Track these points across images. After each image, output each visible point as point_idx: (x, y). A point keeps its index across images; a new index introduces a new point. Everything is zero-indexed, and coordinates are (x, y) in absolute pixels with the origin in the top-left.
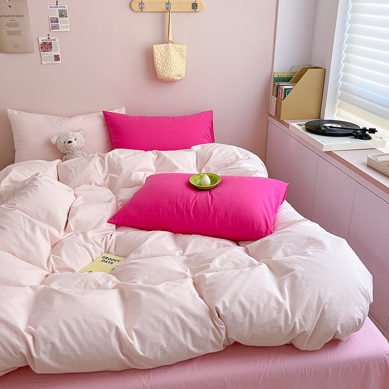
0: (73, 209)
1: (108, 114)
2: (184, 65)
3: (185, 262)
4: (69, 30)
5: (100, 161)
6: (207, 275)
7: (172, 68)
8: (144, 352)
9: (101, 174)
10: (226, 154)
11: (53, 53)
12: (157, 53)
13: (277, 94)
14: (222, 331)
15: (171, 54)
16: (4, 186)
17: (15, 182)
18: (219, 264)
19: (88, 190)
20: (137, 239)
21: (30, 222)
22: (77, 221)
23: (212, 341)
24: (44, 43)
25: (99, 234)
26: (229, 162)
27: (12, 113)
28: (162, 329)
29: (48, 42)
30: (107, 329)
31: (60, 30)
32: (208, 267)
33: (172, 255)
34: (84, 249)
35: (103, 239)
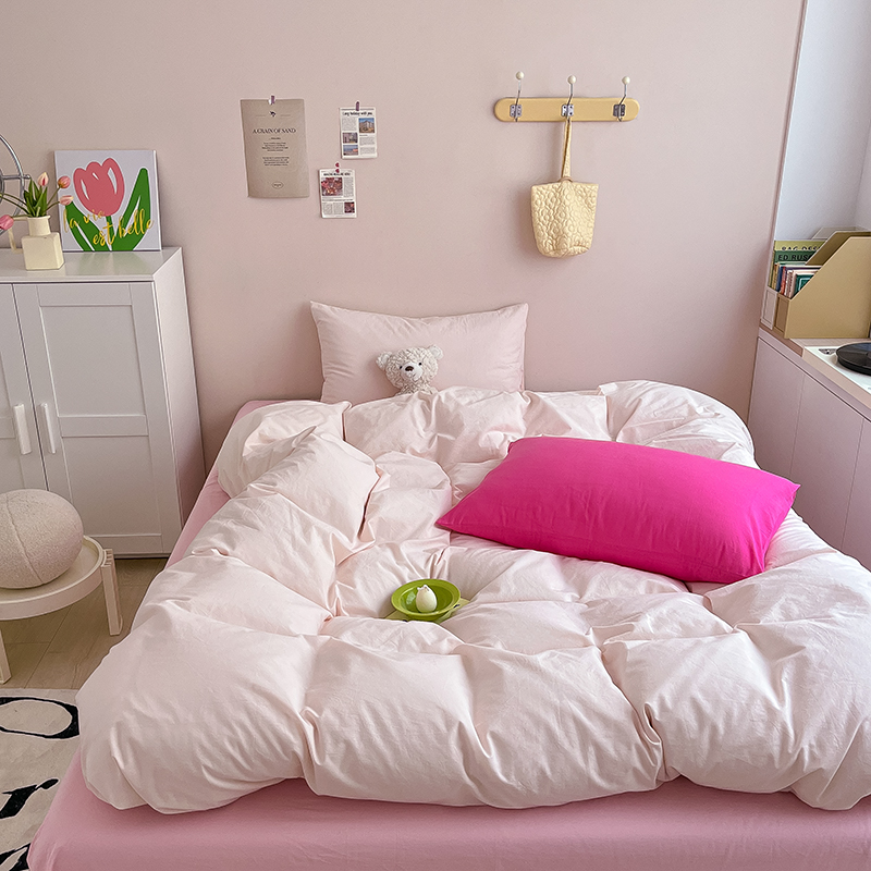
0: (375, 498)
2: (591, 224)
3: (583, 614)
4: (375, 155)
5: (422, 407)
6: (630, 645)
7: (566, 229)
8: (507, 776)
9: (423, 433)
10: (669, 403)
11: (343, 198)
12: (539, 202)
13: (780, 286)
14: (656, 752)
15: (567, 203)
16: (252, 447)
17: (270, 441)
18: (653, 626)
19: (398, 462)
20: (490, 564)
21: (302, 517)
22: (381, 519)
23: (635, 770)
24: (329, 180)
25: (421, 550)
26: (675, 420)
28: (542, 737)
29: (336, 177)
30: (443, 727)
31: (360, 156)
32: (631, 628)
33: (558, 600)
34: (394, 577)
35: (428, 560)
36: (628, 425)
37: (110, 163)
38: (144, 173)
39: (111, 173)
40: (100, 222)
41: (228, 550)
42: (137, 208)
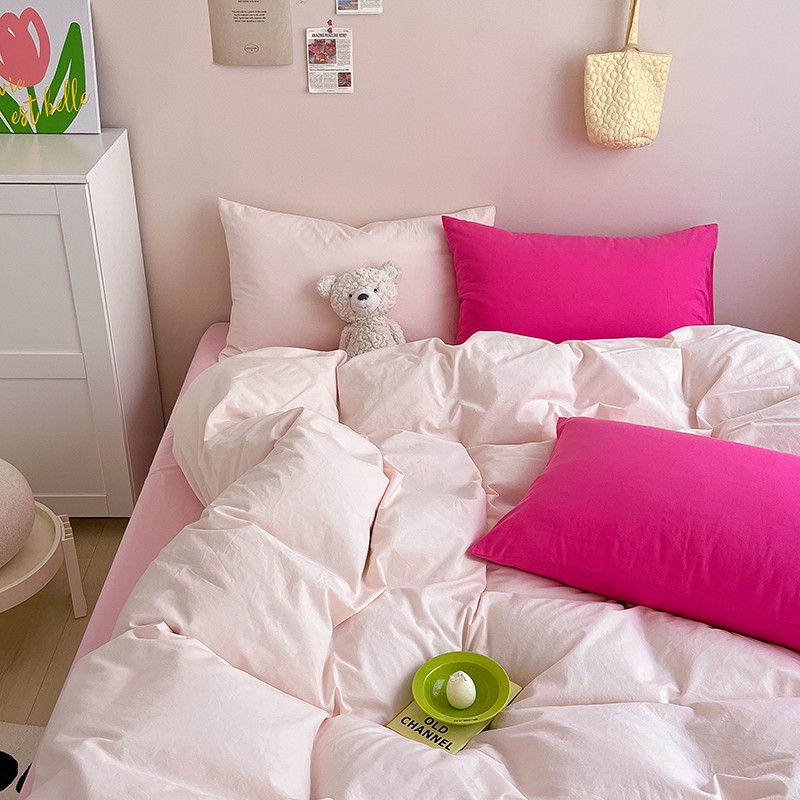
1: (455, 226)
2: (659, 108)
4: (380, 10)
5: (441, 364)
7: (629, 115)
9: (441, 400)
11: (337, 67)
12: (595, 77)
15: (631, 80)
19: (412, 449)
21: (285, 563)
22: (394, 553)
24: (319, 43)
26: (776, 390)
27: (231, 209)
29: (328, 39)
31: (359, 11)
33: (653, 701)
34: (415, 647)
35: (459, 615)
36: (713, 393)
37: (31, 15)
38: (75, 29)
39: (31, 28)
40: (20, 95)
41: (181, 622)
42: (67, 77)
